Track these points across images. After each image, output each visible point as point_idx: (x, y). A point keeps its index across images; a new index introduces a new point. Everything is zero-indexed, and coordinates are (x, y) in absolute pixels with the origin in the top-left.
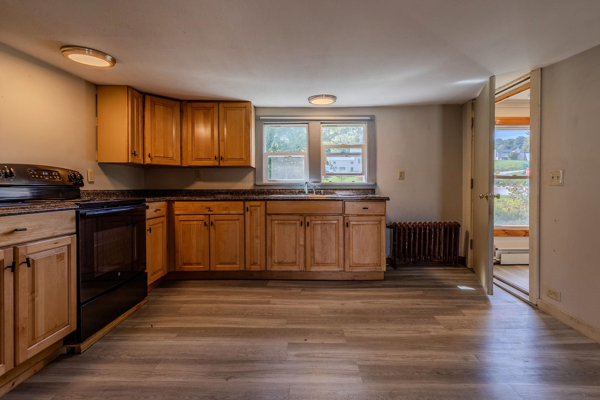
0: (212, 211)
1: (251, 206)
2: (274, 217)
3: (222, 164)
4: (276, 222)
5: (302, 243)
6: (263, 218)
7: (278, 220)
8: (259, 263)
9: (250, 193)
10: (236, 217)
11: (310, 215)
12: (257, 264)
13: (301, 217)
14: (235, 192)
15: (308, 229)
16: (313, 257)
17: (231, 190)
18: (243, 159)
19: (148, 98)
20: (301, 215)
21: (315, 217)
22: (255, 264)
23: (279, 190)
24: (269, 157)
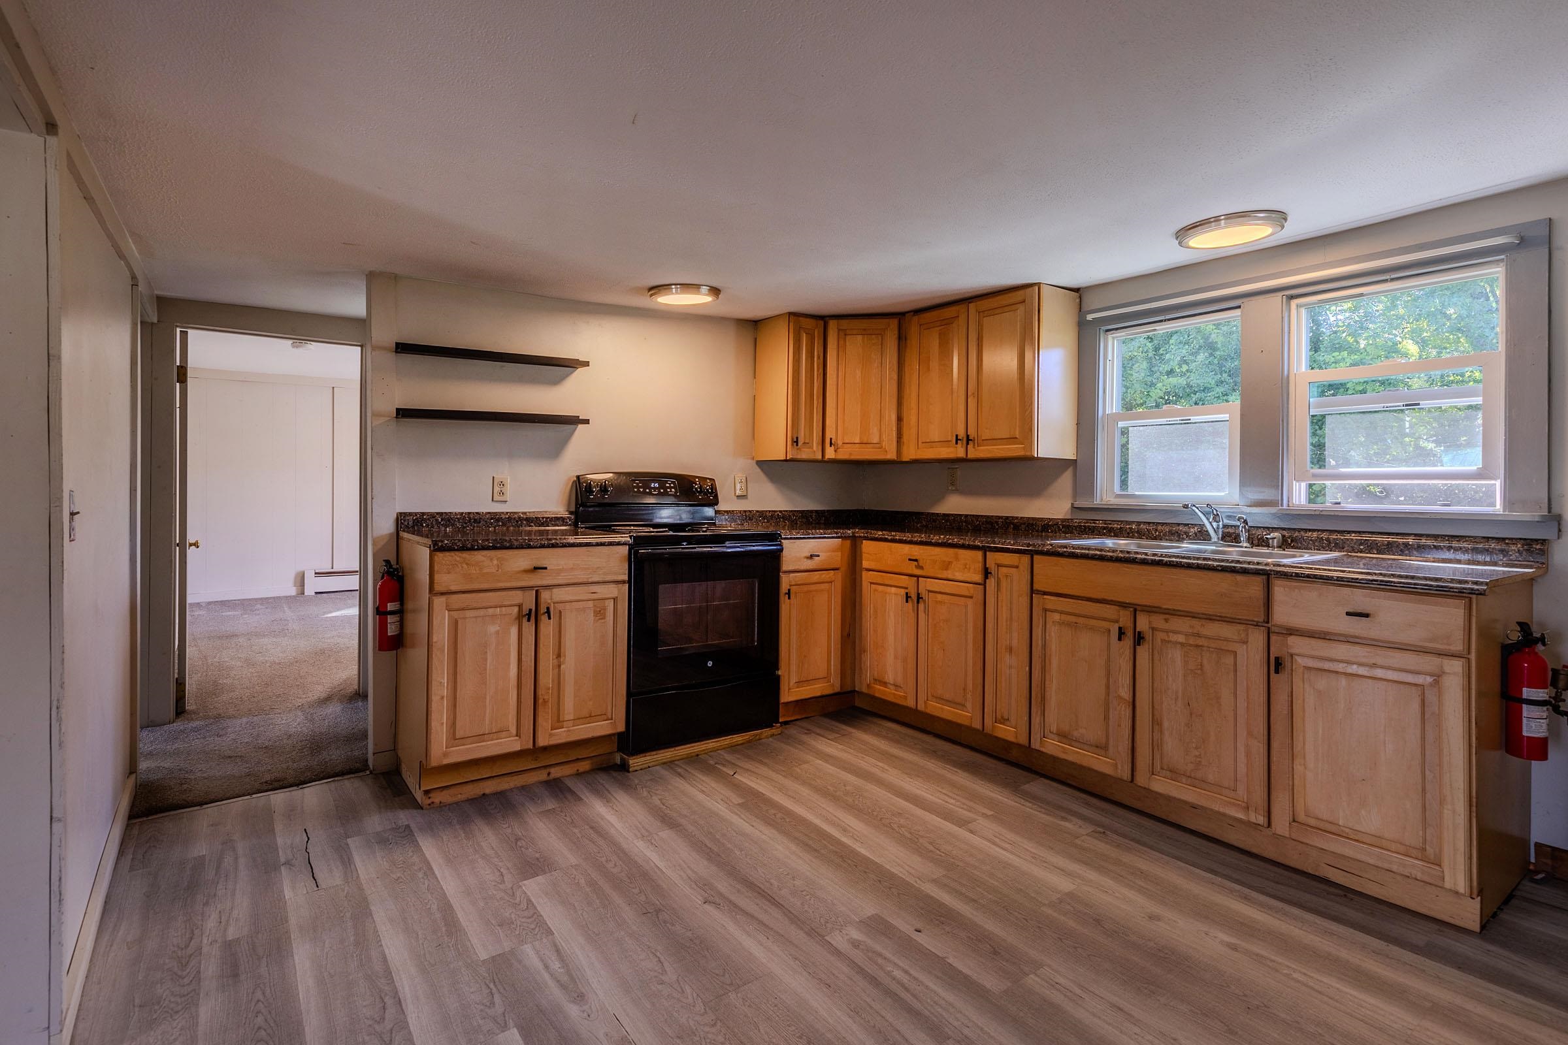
0: (922, 568)
1: (999, 566)
2: (1051, 602)
3: (973, 453)
4: (1057, 617)
5: (1125, 693)
6: (1025, 600)
7: (1061, 612)
8: (1013, 722)
9: (1060, 530)
10: (964, 589)
11: (1151, 610)
12: (1008, 723)
13: (1122, 612)
14: (1024, 524)
15: (1143, 652)
16: (1156, 746)
17: (1017, 518)
18: (1016, 438)
19: (832, 325)
20: (1123, 605)
21: (1166, 620)
22: (1004, 721)
23: (1139, 523)
24: (1121, 424)
